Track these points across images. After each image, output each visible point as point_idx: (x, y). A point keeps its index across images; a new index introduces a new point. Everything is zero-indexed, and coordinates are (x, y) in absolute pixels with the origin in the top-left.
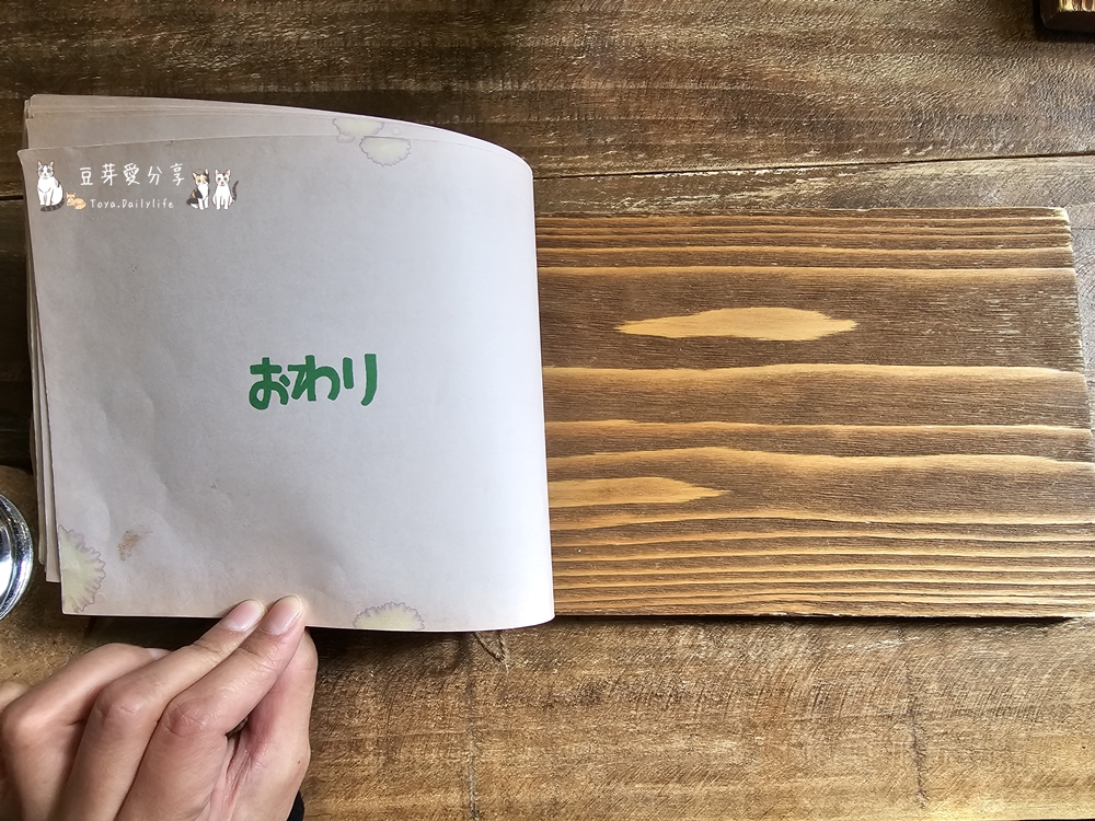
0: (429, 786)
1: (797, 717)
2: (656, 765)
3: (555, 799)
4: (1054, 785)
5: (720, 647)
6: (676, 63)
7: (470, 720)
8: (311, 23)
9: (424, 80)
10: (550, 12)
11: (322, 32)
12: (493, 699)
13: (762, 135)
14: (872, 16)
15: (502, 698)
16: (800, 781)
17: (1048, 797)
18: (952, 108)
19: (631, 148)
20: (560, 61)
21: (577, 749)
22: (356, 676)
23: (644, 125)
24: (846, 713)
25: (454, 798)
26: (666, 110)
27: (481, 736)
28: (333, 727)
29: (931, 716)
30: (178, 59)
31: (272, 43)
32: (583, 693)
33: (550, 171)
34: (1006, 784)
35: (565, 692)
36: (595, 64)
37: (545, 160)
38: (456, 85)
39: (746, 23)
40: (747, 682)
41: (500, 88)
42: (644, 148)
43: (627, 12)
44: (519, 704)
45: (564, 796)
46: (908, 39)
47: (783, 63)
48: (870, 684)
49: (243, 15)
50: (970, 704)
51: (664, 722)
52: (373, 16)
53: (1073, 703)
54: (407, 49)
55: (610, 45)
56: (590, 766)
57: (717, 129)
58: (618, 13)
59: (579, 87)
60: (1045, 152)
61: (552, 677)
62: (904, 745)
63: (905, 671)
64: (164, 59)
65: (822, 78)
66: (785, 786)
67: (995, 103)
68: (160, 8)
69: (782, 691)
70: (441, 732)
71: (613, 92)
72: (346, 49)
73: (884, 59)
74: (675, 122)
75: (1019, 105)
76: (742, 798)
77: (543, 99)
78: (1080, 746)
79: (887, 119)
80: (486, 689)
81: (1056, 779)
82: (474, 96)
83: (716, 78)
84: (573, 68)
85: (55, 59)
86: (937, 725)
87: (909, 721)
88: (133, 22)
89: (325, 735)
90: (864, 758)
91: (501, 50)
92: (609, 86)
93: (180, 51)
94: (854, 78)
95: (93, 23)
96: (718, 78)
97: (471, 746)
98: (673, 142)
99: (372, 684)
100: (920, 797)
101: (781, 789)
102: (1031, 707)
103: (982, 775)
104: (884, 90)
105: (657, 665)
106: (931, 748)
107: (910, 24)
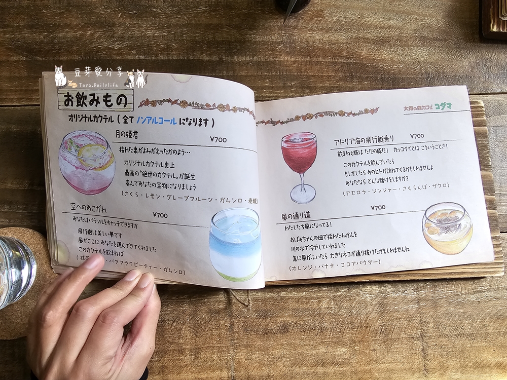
0: (213, 369)
1: (373, 338)
2: (312, 359)
3: (268, 374)
4: (482, 367)
5: (340, 308)
6: (323, 50)
7: (231, 340)
8: (159, 28)
9: (210, 55)
10: (267, 25)
11: (164, 32)
12: (241, 331)
13: (360, 83)
14: (409, 29)
15: (246, 331)
16: (374, 365)
17: (479, 372)
18: (443, 72)
19: (302, 87)
20: (271, 47)
21: (278, 352)
22: (181, 321)
23: (309, 77)
24: (394, 336)
25: (225, 374)
26: (318, 71)
27: (236, 347)
28: (171, 344)
29: (430, 338)
30: (99, 43)
31: (142, 37)
32: (281, 328)
33: (267, 97)
34: (461, 367)
35: (273, 328)
36: (287, 49)
37: (264, 92)
38: (225, 58)
39: (354, 32)
40: (352, 323)
41: (244, 59)
42: (308, 87)
43: (301, 26)
44: (253, 333)
45: (272, 373)
46: (424, 41)
47: (370, 51)
48: (404, 324)
49: (128, 24)
50: (446, 332)
51: (316, 340)
52: (187, 25)
53: (490, 332)
54: (203, 41)
55: (293, 41)
56: (284, 359)
57: (340, 79)
58: (297, 26)
59: (280, 60)
60: (483, 92)
61: (267, 321)
62: (419, 350)
63: (419, 318)
64: (92, 43)
65: (387, 57)
66: (368, 368)
67: (462, 70)
68: (90, 19)
69: (367, 327)
70: (219, 345)
71: (295, 62)
72: (175, 40)
73: (414, 49)
74: (322, 76)
75: (472, 71)
76: (349, 373)
77: (263, 65)
78: (492, 350)
79: (415, 76)
80: (238, 326)
81: (482, 364)
82: (233, 63)
83: (340, 57)
84: (277, 51)
85: (42, 42)
86: (433, 341)
87: (421, 340)
88: (78, 26)
89: (168, 347)
90: (401, 355)
91: (245, 42)
92: (293, 59)
93: (100, 40)
94: (400, 58)
95: (59, 26)
96: (341, 57)
97: (232, 352)
98: (321, 85)
99: (188, 325)
100: (425, 372)
101: (366, 369)
102: (472, 333)
103: (451, 363)
104: (413, 63)
105: (313, 316)
106: (430, 351)
107: (425, 34)
